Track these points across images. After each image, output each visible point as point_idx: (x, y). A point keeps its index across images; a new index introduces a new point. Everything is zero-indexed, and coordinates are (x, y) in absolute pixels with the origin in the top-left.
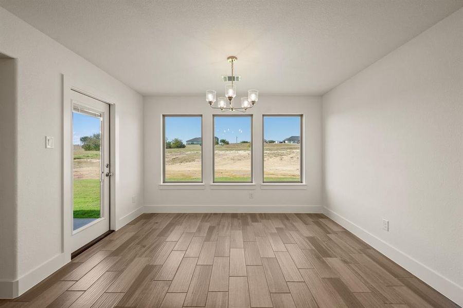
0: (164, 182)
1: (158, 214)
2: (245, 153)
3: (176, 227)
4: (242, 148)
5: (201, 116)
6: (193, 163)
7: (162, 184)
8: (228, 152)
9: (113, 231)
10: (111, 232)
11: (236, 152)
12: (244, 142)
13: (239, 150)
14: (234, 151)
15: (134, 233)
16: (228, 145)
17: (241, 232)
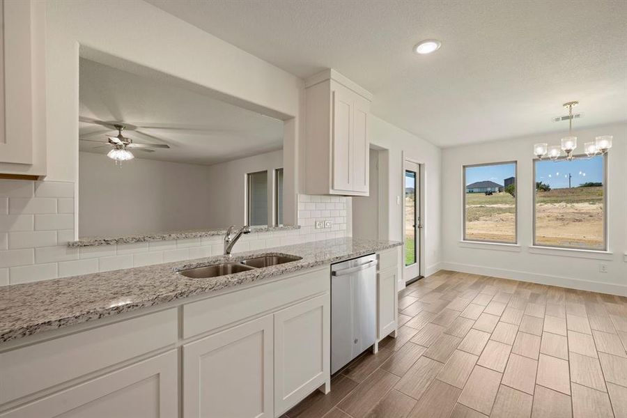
0: (464, 240)
1: (458, 273)
2: (594, 207)
3: (487, 287)
4: (584, 197)
5: (516, 162)
6: (476, 222)
7: (462, 241)
8: (549, 206)
9: (423, 277)
10: (421, 277)
11: (569, 205)
12: (591, 185)
13: (577, 202)
14: (563, 204)
15: (444, 282)
16: (546, 193)
17: (584, 306)
